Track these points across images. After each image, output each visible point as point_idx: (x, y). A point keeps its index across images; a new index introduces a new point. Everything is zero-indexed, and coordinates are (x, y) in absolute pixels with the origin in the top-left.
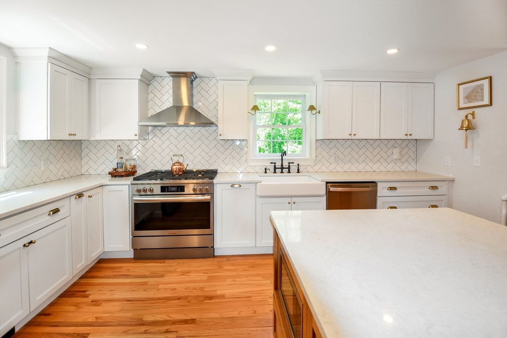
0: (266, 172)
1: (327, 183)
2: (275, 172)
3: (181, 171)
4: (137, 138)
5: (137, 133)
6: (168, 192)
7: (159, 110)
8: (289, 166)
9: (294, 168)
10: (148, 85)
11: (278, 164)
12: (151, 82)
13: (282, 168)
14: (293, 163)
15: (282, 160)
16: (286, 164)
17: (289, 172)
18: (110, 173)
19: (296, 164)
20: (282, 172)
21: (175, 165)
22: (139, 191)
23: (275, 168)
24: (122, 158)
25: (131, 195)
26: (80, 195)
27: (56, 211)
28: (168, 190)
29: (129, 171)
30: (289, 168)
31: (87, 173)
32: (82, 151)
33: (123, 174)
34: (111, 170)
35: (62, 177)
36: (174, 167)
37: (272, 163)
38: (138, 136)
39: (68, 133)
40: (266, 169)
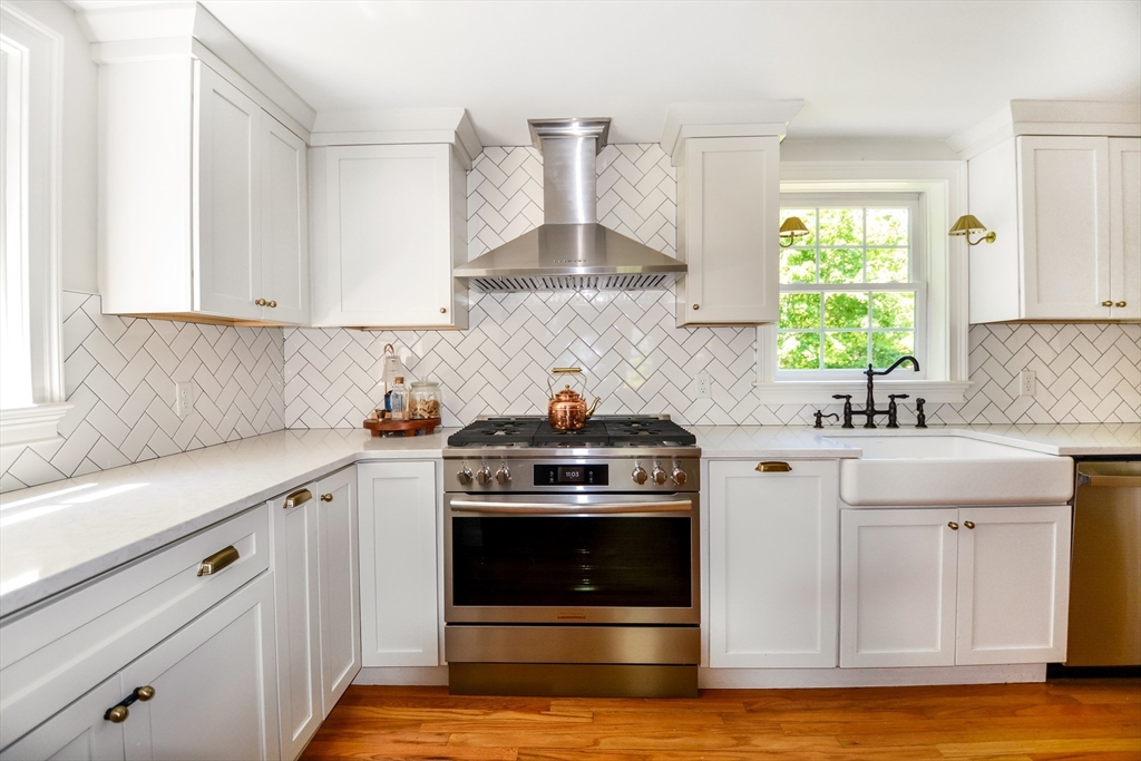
0: (819, 425)
1: (1077, 459)
2: (848, 424)
3: (578, 421)
4: (446, 320)
5: (448, 306)
6: (556, 483)
7: (495, 243)
8: (893, 406)
9: (906, 414)
10: (467, 169)
11: (859, 401)
12: (474, 163)
13: (870, 412)
14: (904, 396)
15: (870, 387)
16: (882, 402)
17: (893, 424)
18: (367, 425)
19: (912, 401)
20: (870, 425)
21: (560, 401)
22: (466, 479)
23: (849, 412)
24: (402, 380)
25: (442, 492)
26: (298, 495)
27: (224, 559)
28: (555, 476)
29: (423, 419)
30: (892, 412)
31: (299, 425)
32: (285, 362)
33: (404, 427)
34: (370, 416)
35: (235, 436)
36: (560, 406)
37: (837, 397)
38: (448, 314)
39: (252, 298)
40: (819, 415)
